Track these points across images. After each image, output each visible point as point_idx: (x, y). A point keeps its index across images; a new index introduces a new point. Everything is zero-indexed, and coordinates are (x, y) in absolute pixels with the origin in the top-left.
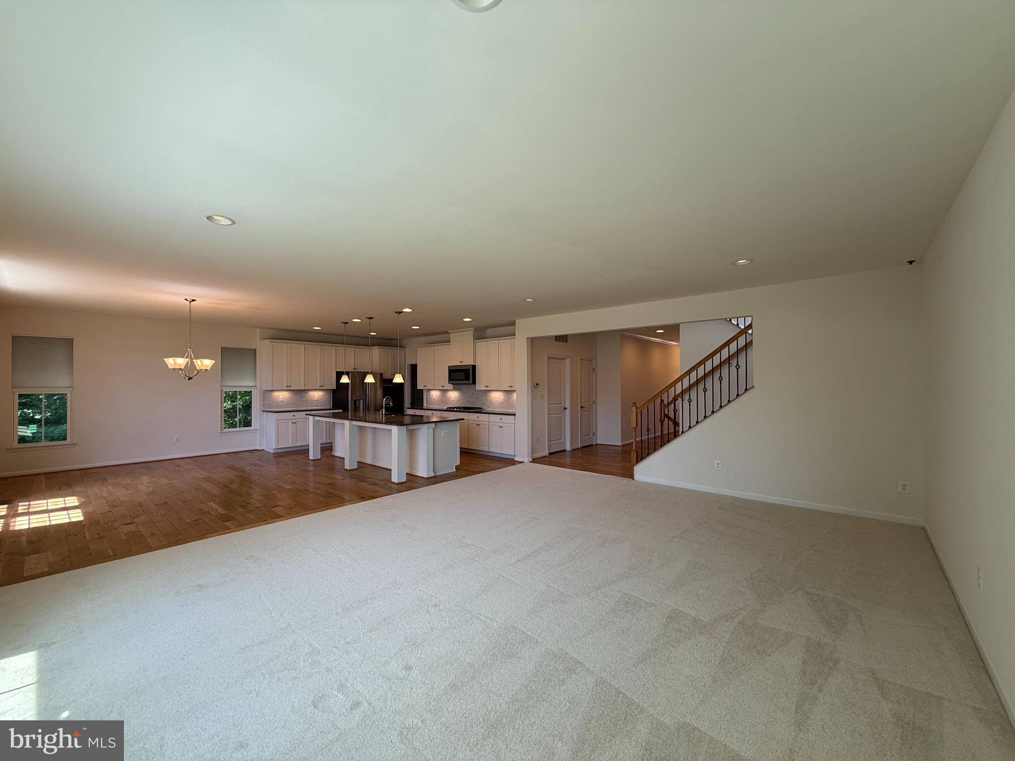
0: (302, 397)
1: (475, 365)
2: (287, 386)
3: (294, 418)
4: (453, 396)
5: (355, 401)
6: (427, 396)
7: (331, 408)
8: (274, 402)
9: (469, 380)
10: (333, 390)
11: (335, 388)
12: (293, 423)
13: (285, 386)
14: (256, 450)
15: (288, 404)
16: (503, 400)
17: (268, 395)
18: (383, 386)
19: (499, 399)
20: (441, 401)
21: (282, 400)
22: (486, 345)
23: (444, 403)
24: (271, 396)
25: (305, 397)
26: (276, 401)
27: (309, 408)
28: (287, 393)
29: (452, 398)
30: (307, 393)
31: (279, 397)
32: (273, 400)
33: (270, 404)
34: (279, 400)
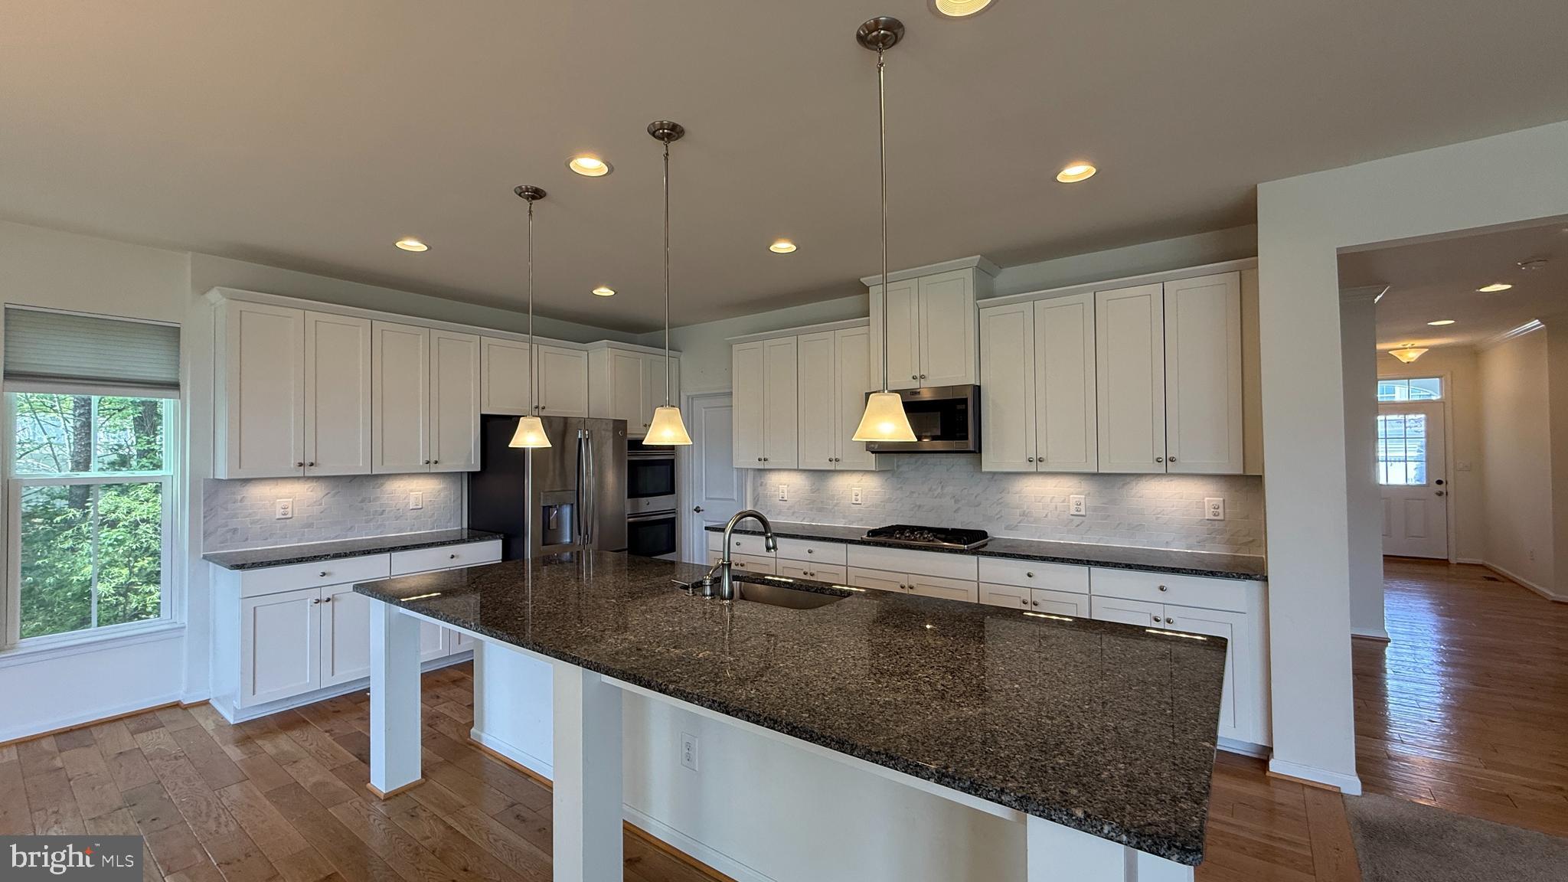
0: (363, 501)
1: (979, 387)
2: (301, 465)
3: (326, 580)
4: (856, 490)
5: (547, 510)
6: (754, 490)
7: (465, 536)
8: (253, 523)
9: (966, 438)
10: (472, 476)
11: (477, 467)
12: (318, 601)
13: (293, 463)
14: (176, 705)
15: (310, 525)
16: (1082, 507)
17: (234, 493)
18: (629, 461)
19: (1064, 501)
20: (809, 504)
21: (285, 514)
22: (1025, 313)
23: (820, 510)
24: (241, 501)
25: (375, 499)
26: (258, 518)
27: (391, 532)
28: (307, 486)
29: (854, 497)
30: (382, 485)
31: (272, 505)
32: (247, 517)
33: (236, 530)
34: (273, 513)
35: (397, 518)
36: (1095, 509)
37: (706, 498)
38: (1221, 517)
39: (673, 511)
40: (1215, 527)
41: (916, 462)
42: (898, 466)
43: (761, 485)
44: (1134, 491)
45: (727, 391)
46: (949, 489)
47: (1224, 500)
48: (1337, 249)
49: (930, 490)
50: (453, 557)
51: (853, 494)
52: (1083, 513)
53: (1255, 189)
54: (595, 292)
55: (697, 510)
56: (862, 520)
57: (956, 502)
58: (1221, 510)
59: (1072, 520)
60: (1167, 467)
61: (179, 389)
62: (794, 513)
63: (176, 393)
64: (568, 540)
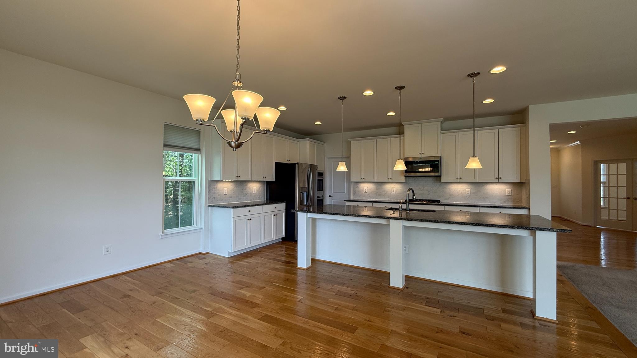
0: (243, 190)
1: (442, 157)
2: (237, 177)
3: (250, 213)
4: (393, 189)
5: (301, 193)
8: (219, 195)
12: (248, 219)
13: (229, 177)
14: (200, 253)
15: (231, 197)
16: (470, 193)
17: (214, 186)
18: (318, 179)
19: (464, 191)
20: (375, 193)
21: (226, 193)
22: (456, 136)
23: (380, 195)
24: (216, 188)
25: (245, 189)
26: (220, 194)
27: (249, 201)
28: (230, 184)
29: (392, 191)
30: (246, 185)
31: (223, 190)
32: (217, 193)
33: (215, 197)
34: (223, 192)
35: (250, 196)
36: (473, 193)
37: (333, 192)
38: (511, 195)
39: (322, 196)
40: (509, 197)
41: (415, 180)
42: (408, 181)
43: (357, 187)
44: (485, 188)
45: (349, 156)
46: (426, 188)
47: (512, 190)
48: (550, 124)
49: (419, 188)
50: (275, 208)
51: (392, 190)
52: (470, 194)
53: (528, 106)
54: (315, 123)
55: (330, 196)
56: (395, 198)
57: (429, 192)
58: (511, 193)
59: (466, 196)
60: (498, 181)
61: (200, 151)
62: (369, 196)
63: (199, 152)
64: (306, 204)
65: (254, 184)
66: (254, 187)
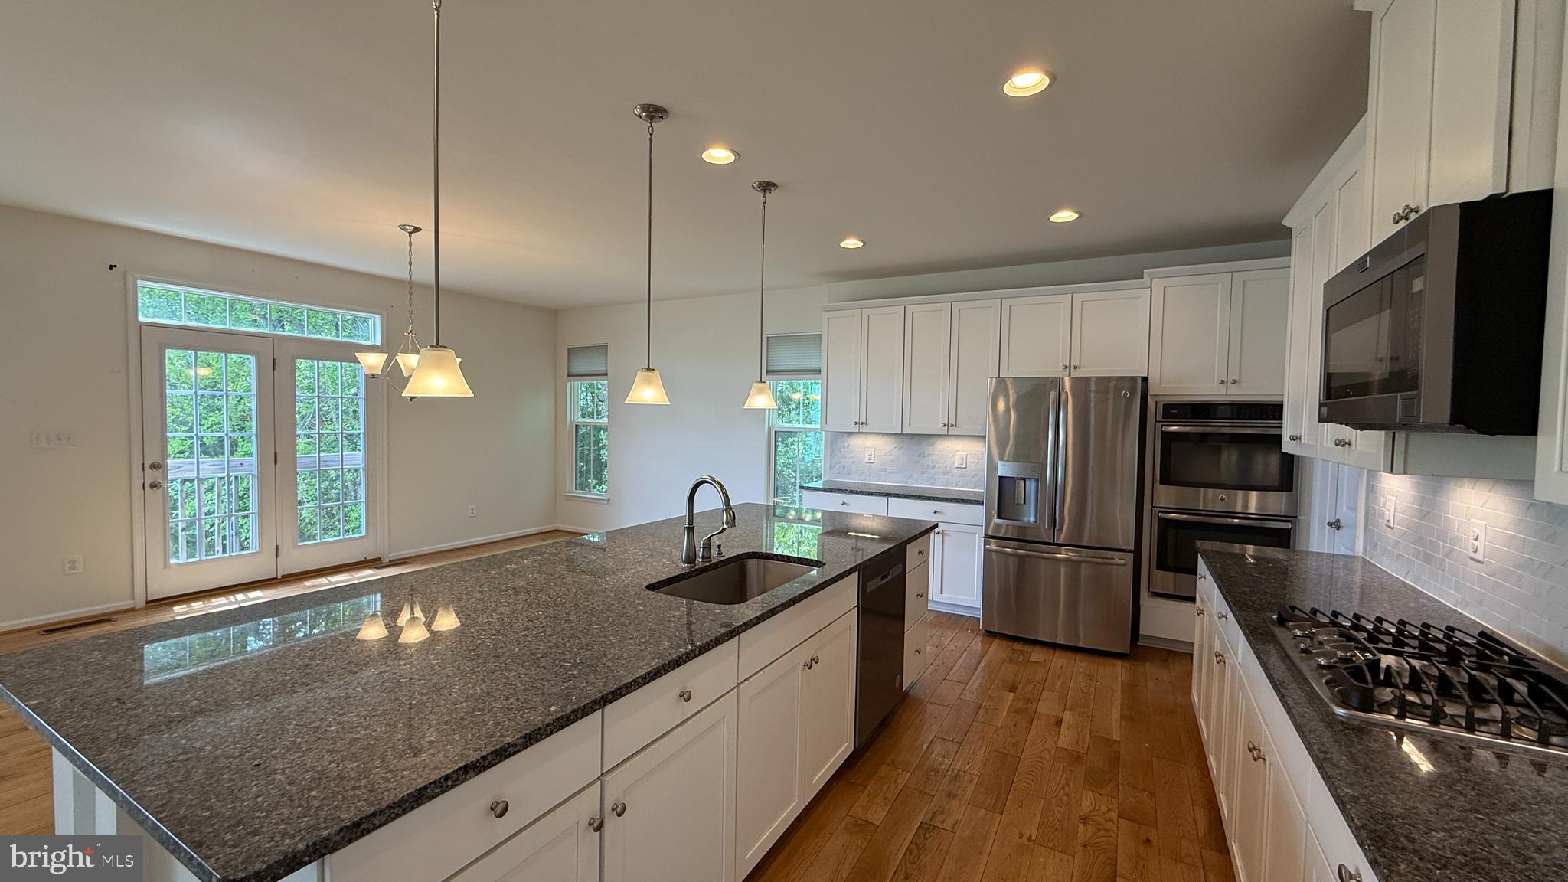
2: (857, 424)
5: (1008, 481)
8: (854, 463)
15: (885, 470)
17: (841, 442)
21: (870, 460)
24: (848, 448)
25: (929, 455)
26: (855, 460)
27: (939, 486)
28: (883, 440)
30: (934, 443)
31: (864, 452)
32: (851, 458)
33: (844, 467)
34: (864, 457)
35: (945, 474)
50: (935, 512)
62: (1398, 557)
64: (1032, 519)
65: (961, 444)
66: (958, 451)
